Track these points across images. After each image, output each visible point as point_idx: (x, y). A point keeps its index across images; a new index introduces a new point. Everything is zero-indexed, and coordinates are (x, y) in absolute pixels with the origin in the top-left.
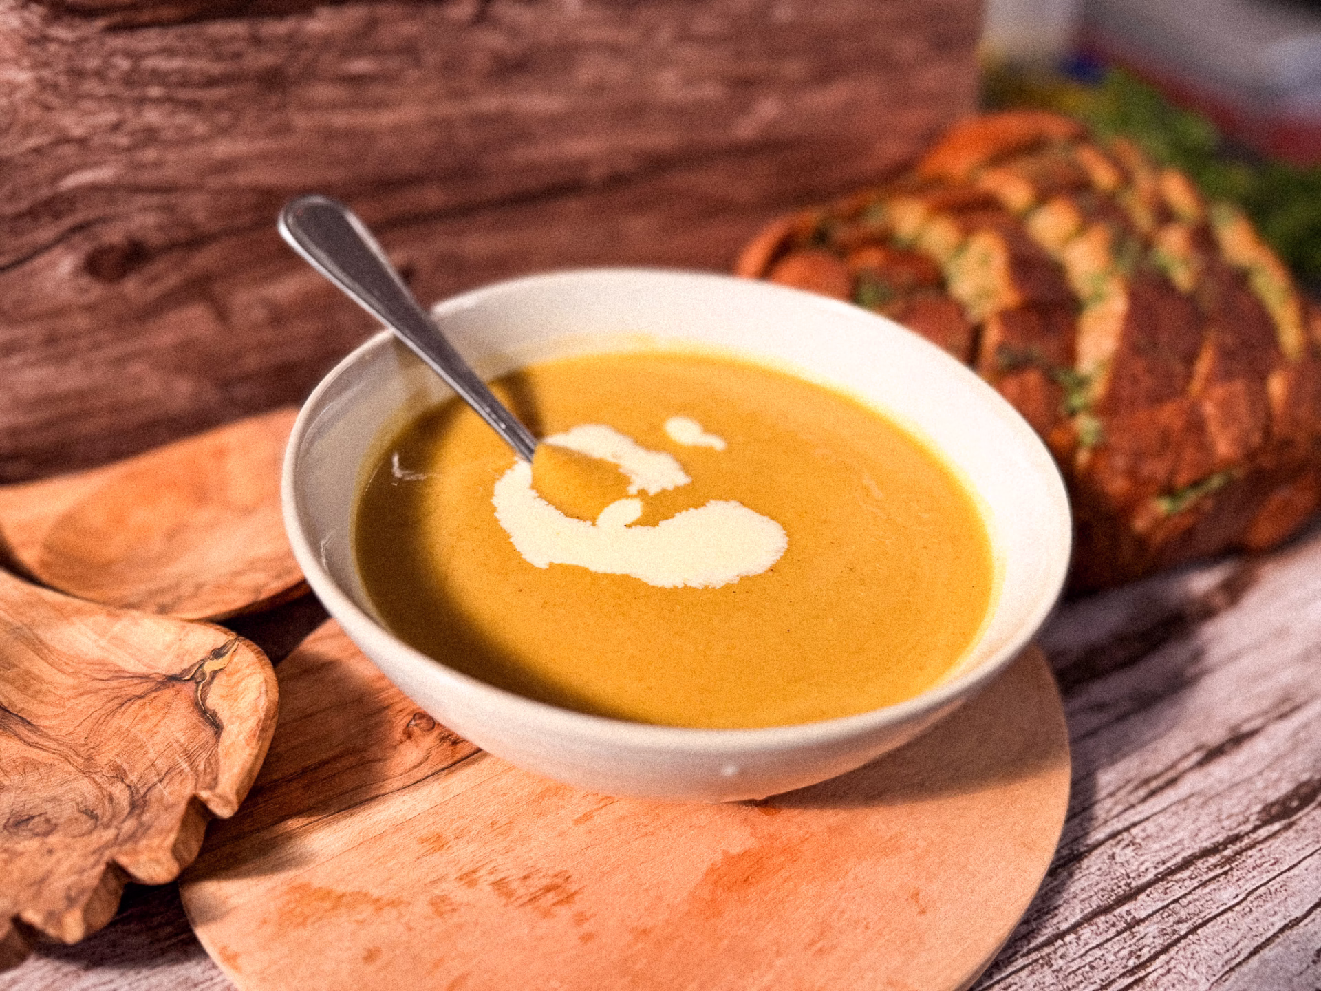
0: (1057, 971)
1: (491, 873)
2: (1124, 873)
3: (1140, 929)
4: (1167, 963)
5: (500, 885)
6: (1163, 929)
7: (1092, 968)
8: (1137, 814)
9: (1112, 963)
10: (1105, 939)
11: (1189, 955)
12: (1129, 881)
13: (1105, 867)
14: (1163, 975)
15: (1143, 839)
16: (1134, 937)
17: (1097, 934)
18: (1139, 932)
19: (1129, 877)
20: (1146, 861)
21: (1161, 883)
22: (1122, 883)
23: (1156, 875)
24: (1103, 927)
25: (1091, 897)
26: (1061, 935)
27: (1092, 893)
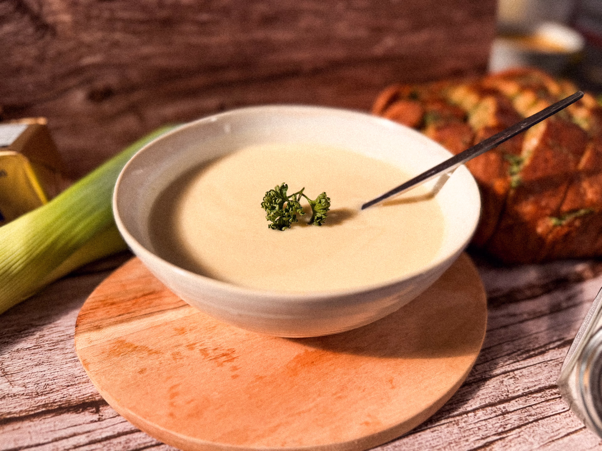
0: (461, 428)
1: (201, 346)
2: (506, 389)
3: (508, 416)
4: (519, 433)
5: (204, 352)
6: (521, 417)
7: (479, 429)
8: (520, 365)
9: (490, 428)
10: (489, 417)
11: (531, 431)
12: (508, 394)
13: (497, 386)
14: (515, 438)
15: (520, 377)
16: (504, 419)
17: (485, 415)
18: (507, 417)
19: (508, 392)
20: (519, 386)
21: (524, 397)
22: (505, 394)
23: (523, 393)
24: (489, 412)
25: (486, 398)
26: (467, 413)
27: (488, 396)
